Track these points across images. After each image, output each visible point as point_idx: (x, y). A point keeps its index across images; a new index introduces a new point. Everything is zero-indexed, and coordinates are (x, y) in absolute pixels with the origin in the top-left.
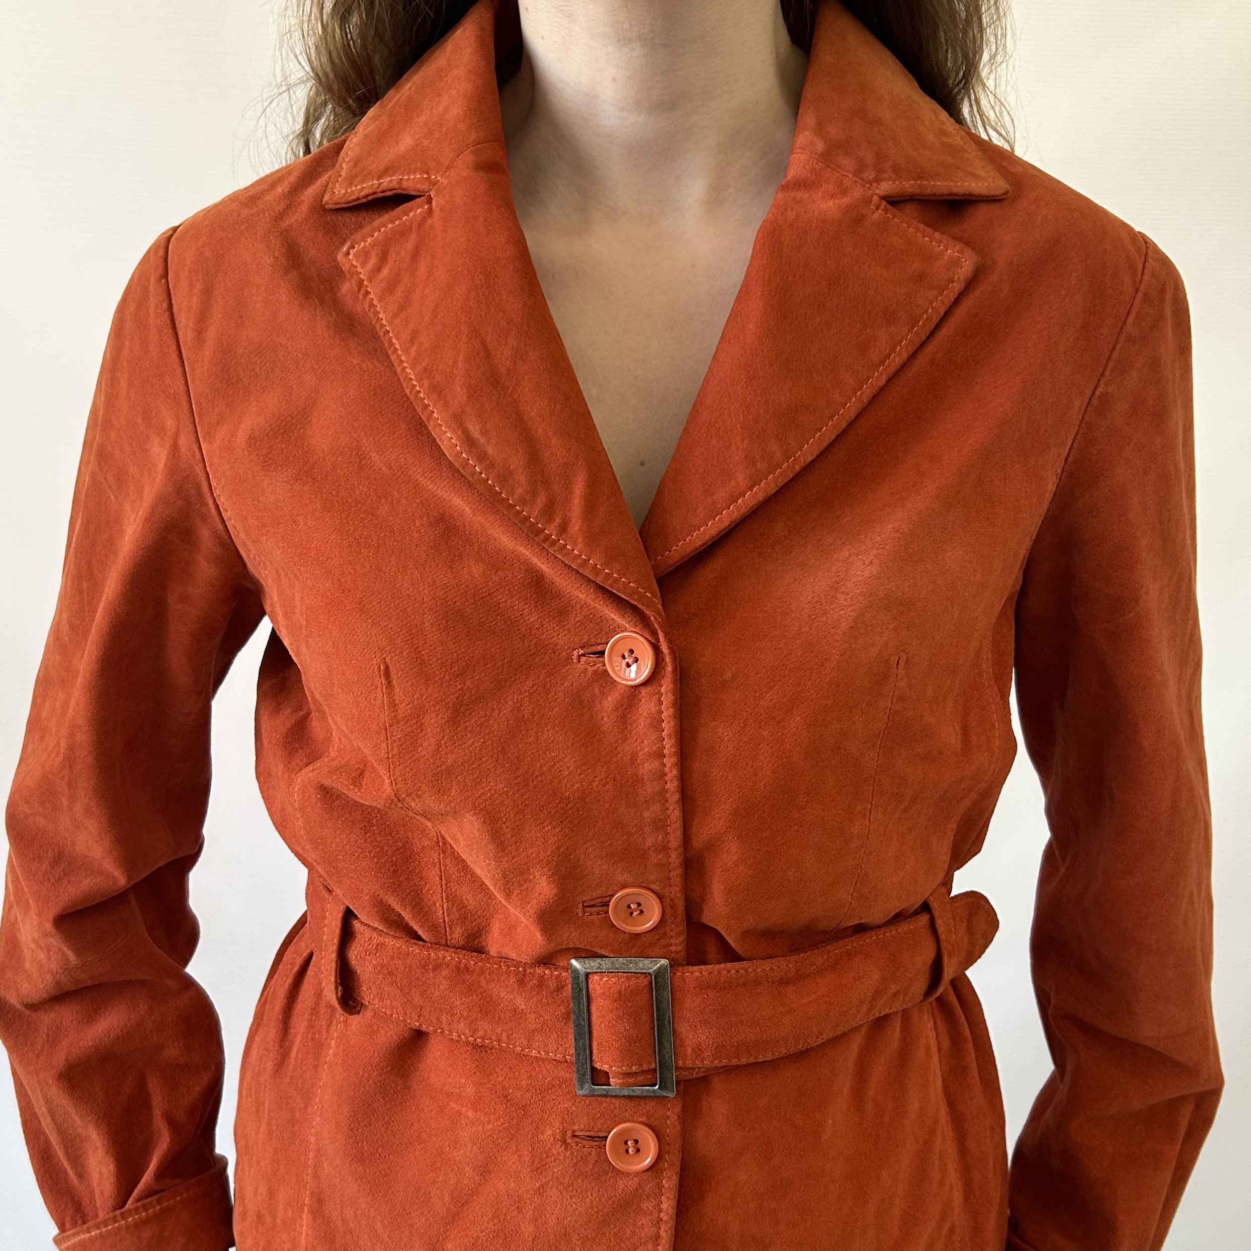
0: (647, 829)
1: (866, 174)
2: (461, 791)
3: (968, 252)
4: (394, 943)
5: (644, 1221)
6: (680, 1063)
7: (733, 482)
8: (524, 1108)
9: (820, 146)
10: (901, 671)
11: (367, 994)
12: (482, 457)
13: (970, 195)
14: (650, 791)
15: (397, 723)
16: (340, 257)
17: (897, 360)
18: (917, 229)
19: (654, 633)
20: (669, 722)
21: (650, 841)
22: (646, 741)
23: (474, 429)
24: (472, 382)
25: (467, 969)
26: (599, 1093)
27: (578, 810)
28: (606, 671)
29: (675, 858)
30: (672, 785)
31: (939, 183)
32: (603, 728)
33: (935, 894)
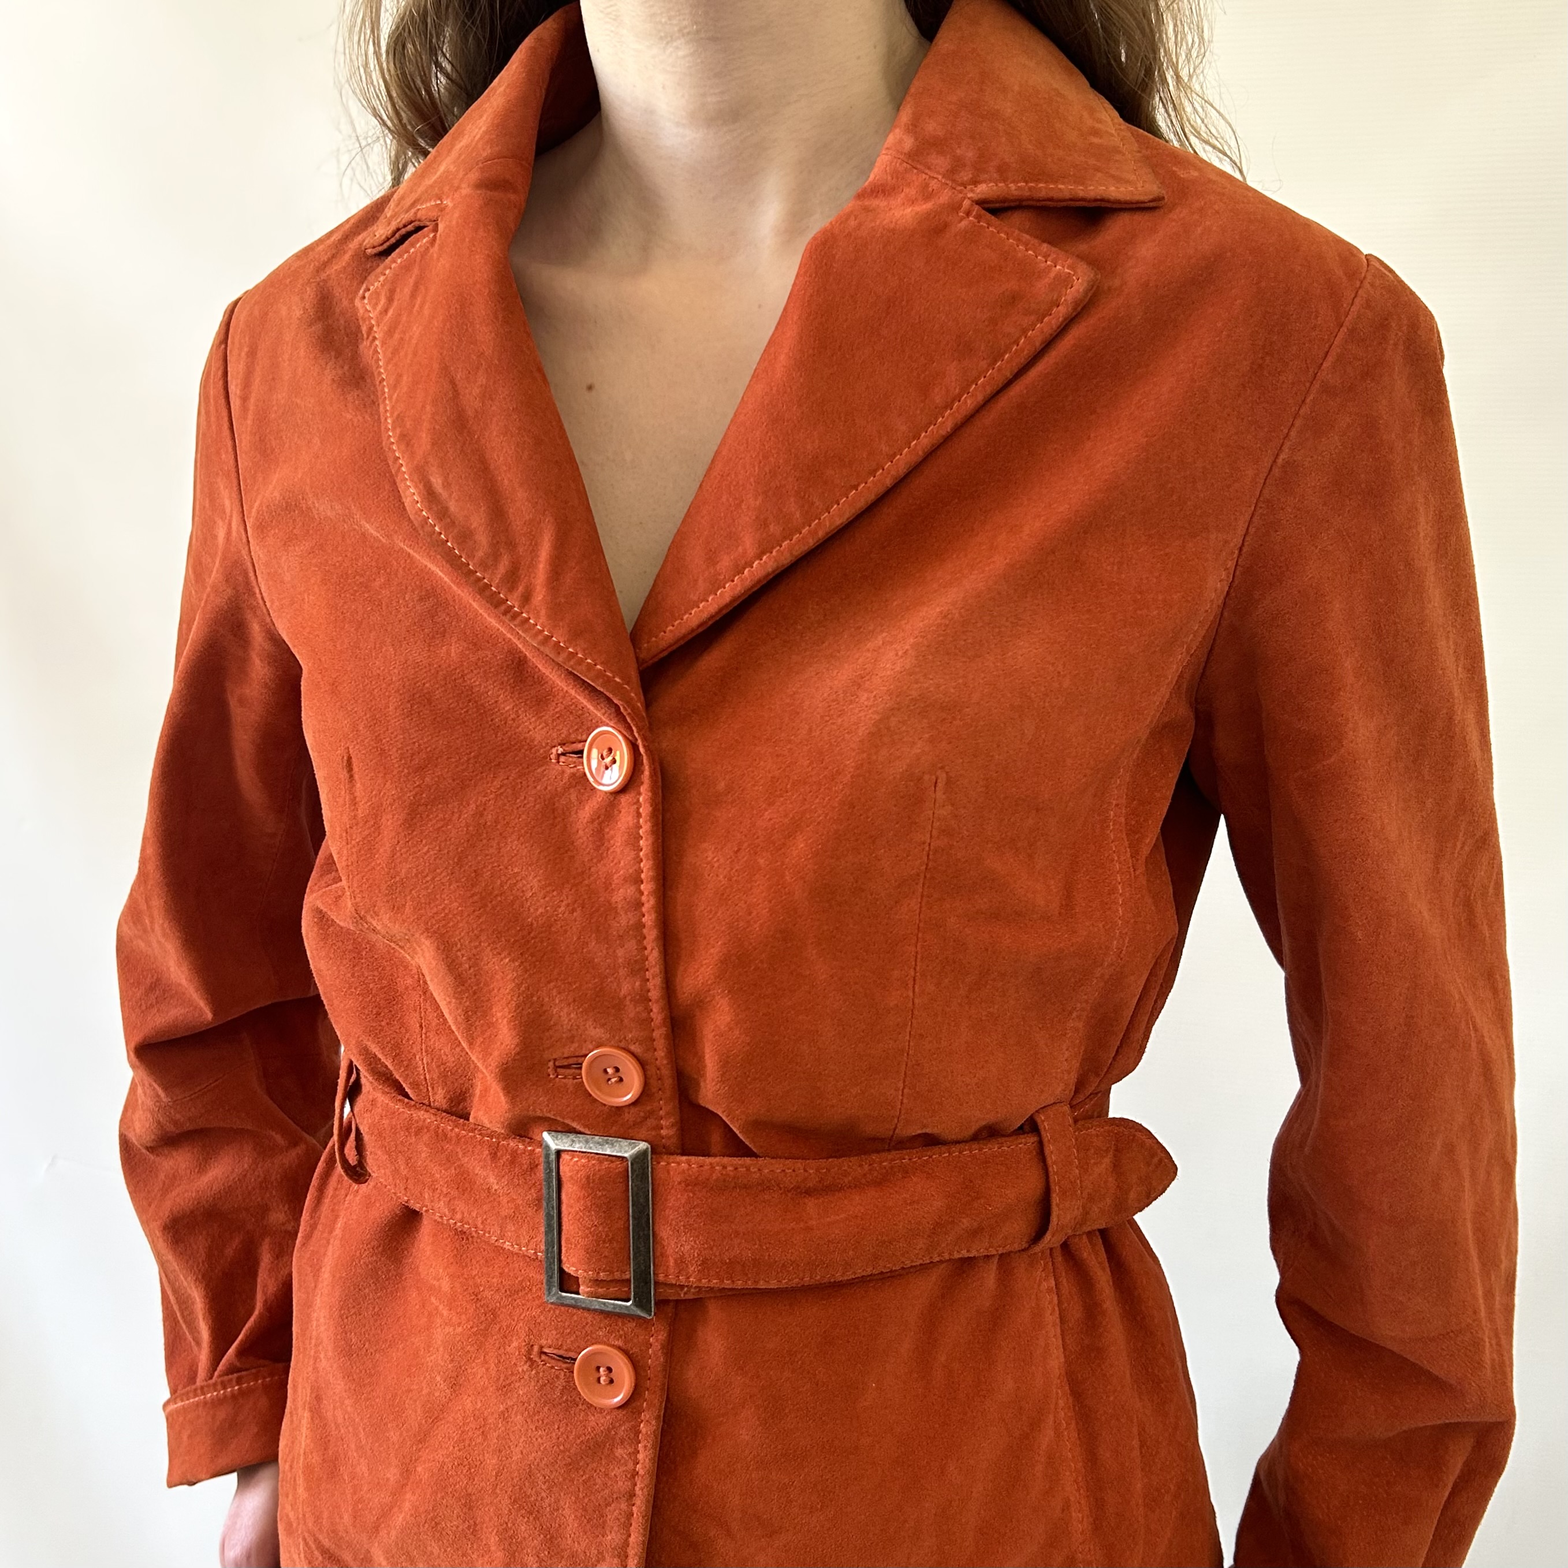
0: (622, 972)
1: (962, 174)
3: (1082, 268)
4: (383, 1099)
5: (618, 1471)
6: (661, 1277)
7: (740, 549)
8: (493, 1311)
9: (909, 143)
10: (940, 794)
11: (369, 1160)
13: (1102, 200)
14: (624, 922)
15: (357, 824)
16: (357, 302)
18: (1019, 240)
19: (629, 728)
20: (647, 840)
21: (625, 988)
22: (622, 862)
23: (437, 482)
24: (437, 427)
26: (568, 1302)
27: (542, 942)
28: (585, 774)
29: (657, 1013)
30: (649, 919)
31: (1060, 186)
32: (578, 843)
33: (1050, 1112)
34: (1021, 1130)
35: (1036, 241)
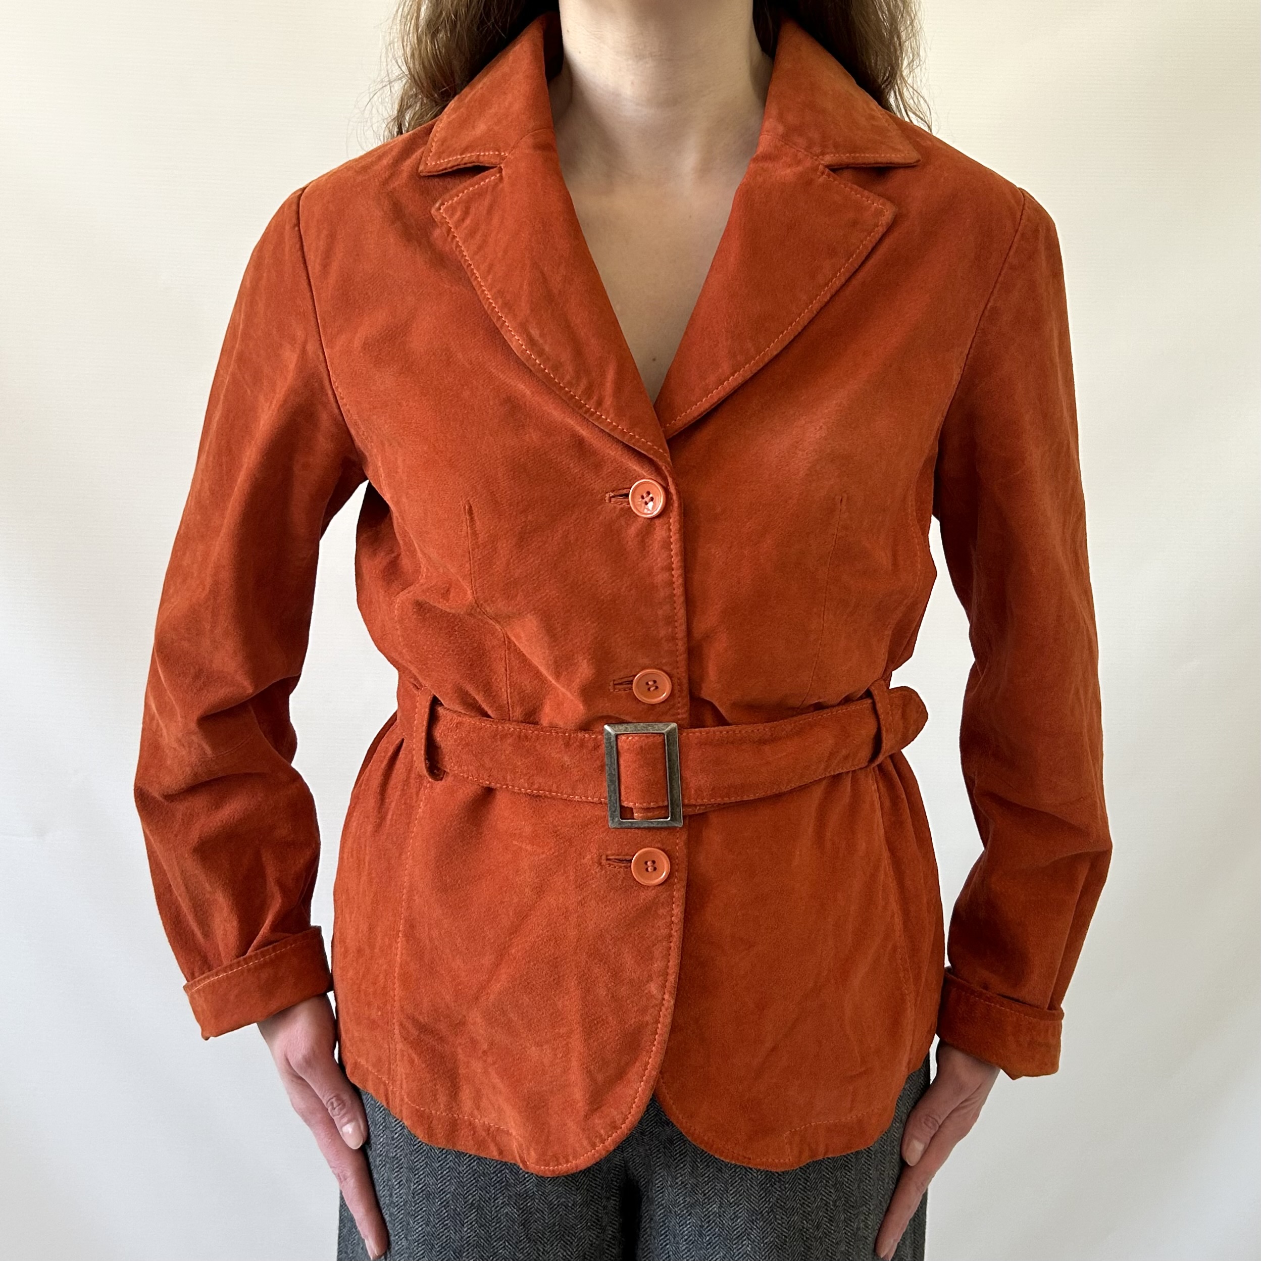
0: (661, 624)
1: (814, 149)
2: (525, 596)
3: (889, 204)
4: (471, 721)
5: (661, 923)
6: (686, 801)
7: (720, 370)
8: (570, 840)
9: (781, 129)
10: (844, 507)
11: (449, 763)
12: (541, 353)
13: (891, 163)
14: (662, 595)
15: (478, 548)
16: (433, 211)
17: (837, 283)
18: (852, 189)
19: (665, 479)
20: (676, 544)
21: (663, 633)
22: (659, 559)
23: (535, 333)
24: (534, 300)
25: (526, 737)
26: (626, 825)
27: (610, 610)
28: (630, 508)
29: (681, 646)
30: (679, 591)
31: (867, 155)
32: (628, 550)
33: (876, 684)
34: (861, 698)
35: (860, 189)
